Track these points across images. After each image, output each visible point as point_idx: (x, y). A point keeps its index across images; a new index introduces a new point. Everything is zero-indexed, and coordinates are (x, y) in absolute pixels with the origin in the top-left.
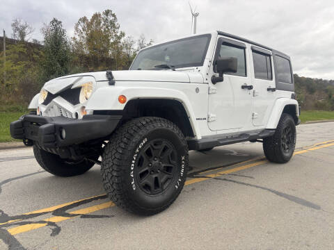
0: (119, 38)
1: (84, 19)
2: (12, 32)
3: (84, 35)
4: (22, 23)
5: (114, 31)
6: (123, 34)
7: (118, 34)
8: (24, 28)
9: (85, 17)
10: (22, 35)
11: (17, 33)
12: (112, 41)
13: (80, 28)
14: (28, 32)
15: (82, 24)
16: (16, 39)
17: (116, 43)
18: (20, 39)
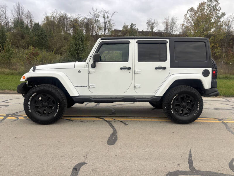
0: (220, 18)
1: (191, 9)
2: (147, 27)
3: (190, 21)
4: (152, 21)
5: (216, 13)
6: (223, 14)
7: (219, 15)
8: (153, 24)
9: (192, 8)
10: (152, 28)
11: (149, 28)
12: (213, 21)
13: (188, 16)
14: (155, 26)
15: (190, 13)
16: (149, 31)
17: (216, 22)
18: (150, 31)
